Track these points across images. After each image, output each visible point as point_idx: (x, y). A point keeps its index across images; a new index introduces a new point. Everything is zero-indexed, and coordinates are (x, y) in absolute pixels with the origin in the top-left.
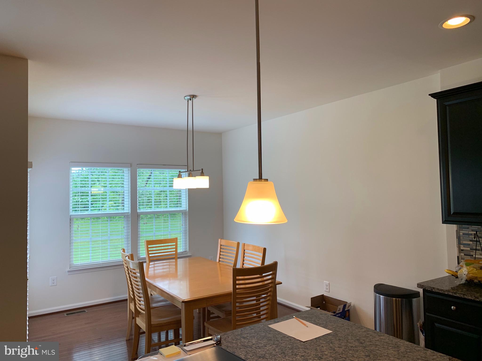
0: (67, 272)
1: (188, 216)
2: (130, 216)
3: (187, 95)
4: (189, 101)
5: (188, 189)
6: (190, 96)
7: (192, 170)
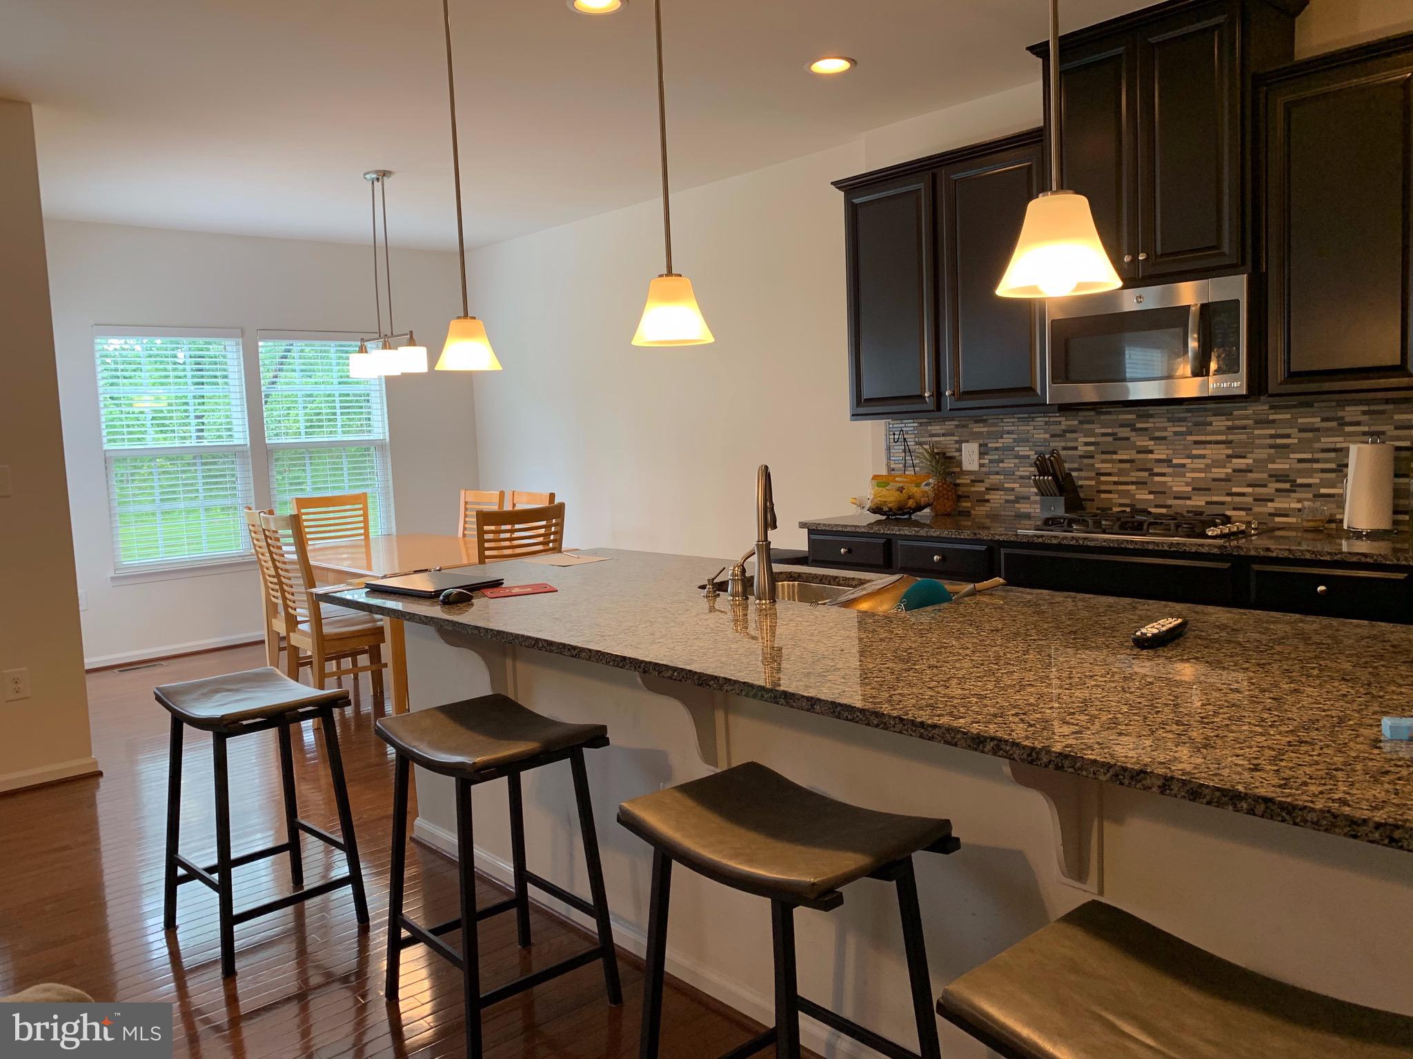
0: (109, 580)
1: (389, 453)
2: (249, 453)
3: (371, 170)
4: (375, 182)
5: (386, 377)
6: (377, 172)
7: (389, 334)
